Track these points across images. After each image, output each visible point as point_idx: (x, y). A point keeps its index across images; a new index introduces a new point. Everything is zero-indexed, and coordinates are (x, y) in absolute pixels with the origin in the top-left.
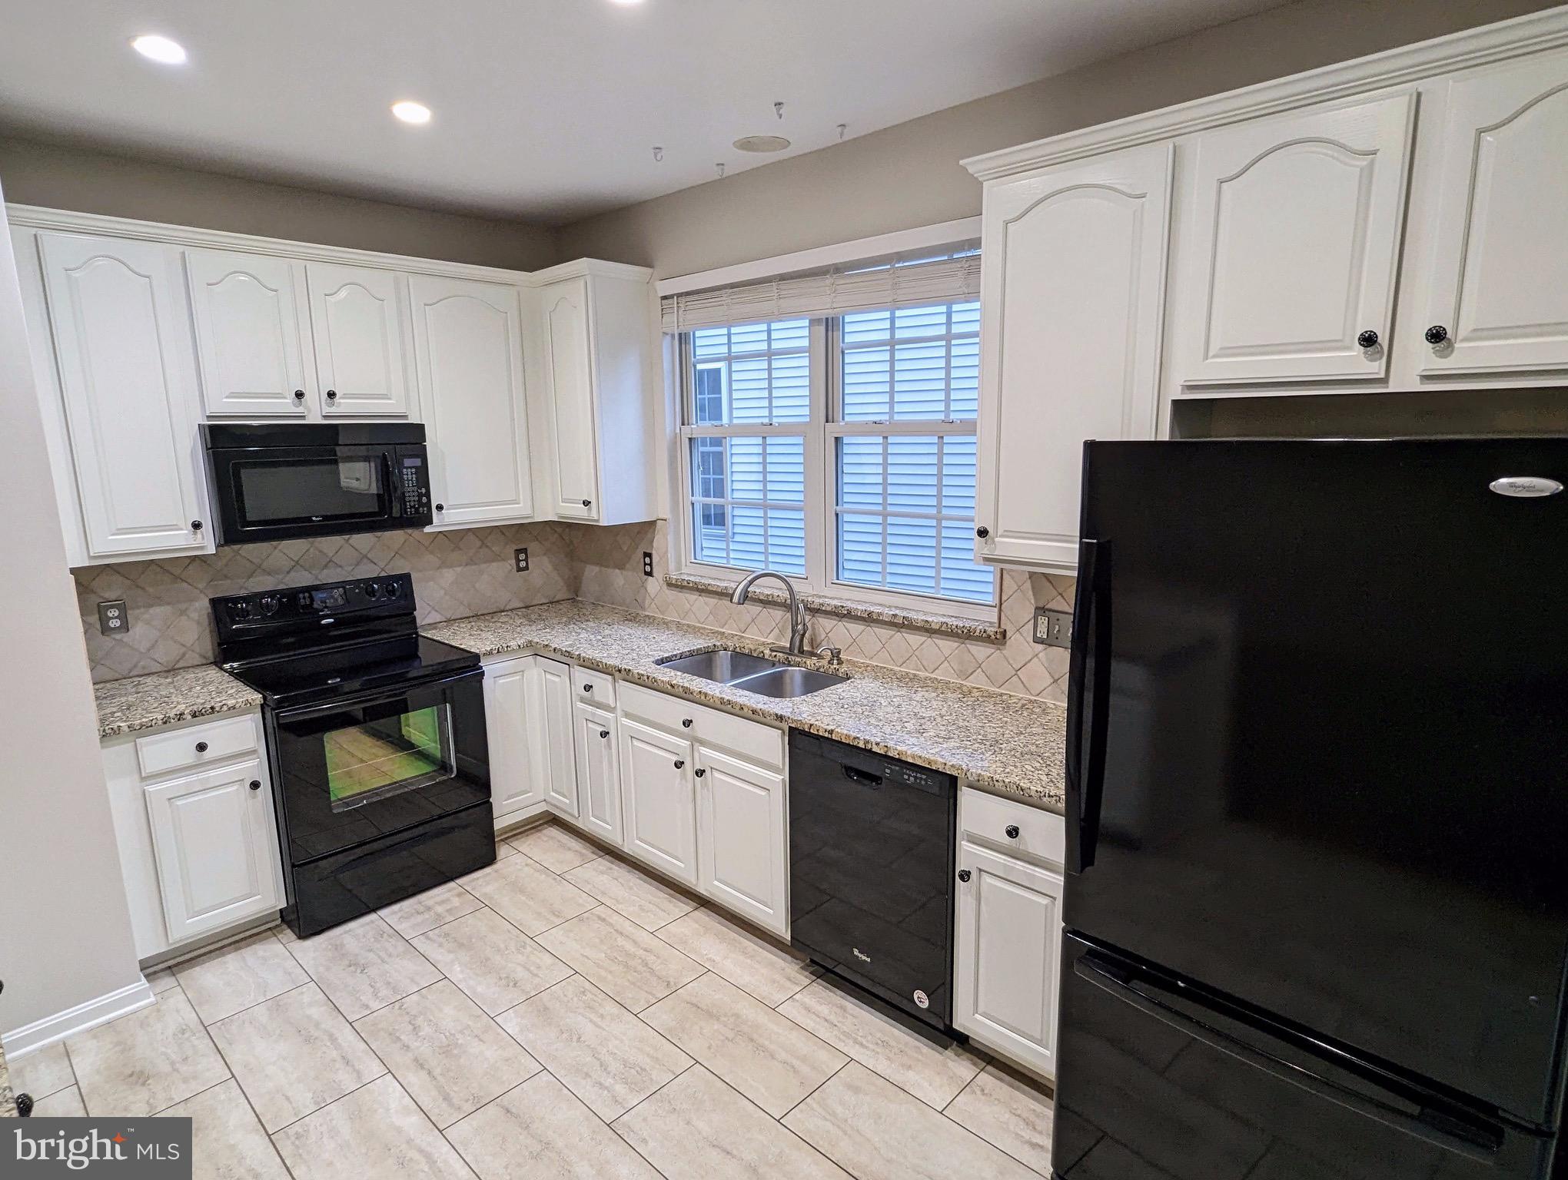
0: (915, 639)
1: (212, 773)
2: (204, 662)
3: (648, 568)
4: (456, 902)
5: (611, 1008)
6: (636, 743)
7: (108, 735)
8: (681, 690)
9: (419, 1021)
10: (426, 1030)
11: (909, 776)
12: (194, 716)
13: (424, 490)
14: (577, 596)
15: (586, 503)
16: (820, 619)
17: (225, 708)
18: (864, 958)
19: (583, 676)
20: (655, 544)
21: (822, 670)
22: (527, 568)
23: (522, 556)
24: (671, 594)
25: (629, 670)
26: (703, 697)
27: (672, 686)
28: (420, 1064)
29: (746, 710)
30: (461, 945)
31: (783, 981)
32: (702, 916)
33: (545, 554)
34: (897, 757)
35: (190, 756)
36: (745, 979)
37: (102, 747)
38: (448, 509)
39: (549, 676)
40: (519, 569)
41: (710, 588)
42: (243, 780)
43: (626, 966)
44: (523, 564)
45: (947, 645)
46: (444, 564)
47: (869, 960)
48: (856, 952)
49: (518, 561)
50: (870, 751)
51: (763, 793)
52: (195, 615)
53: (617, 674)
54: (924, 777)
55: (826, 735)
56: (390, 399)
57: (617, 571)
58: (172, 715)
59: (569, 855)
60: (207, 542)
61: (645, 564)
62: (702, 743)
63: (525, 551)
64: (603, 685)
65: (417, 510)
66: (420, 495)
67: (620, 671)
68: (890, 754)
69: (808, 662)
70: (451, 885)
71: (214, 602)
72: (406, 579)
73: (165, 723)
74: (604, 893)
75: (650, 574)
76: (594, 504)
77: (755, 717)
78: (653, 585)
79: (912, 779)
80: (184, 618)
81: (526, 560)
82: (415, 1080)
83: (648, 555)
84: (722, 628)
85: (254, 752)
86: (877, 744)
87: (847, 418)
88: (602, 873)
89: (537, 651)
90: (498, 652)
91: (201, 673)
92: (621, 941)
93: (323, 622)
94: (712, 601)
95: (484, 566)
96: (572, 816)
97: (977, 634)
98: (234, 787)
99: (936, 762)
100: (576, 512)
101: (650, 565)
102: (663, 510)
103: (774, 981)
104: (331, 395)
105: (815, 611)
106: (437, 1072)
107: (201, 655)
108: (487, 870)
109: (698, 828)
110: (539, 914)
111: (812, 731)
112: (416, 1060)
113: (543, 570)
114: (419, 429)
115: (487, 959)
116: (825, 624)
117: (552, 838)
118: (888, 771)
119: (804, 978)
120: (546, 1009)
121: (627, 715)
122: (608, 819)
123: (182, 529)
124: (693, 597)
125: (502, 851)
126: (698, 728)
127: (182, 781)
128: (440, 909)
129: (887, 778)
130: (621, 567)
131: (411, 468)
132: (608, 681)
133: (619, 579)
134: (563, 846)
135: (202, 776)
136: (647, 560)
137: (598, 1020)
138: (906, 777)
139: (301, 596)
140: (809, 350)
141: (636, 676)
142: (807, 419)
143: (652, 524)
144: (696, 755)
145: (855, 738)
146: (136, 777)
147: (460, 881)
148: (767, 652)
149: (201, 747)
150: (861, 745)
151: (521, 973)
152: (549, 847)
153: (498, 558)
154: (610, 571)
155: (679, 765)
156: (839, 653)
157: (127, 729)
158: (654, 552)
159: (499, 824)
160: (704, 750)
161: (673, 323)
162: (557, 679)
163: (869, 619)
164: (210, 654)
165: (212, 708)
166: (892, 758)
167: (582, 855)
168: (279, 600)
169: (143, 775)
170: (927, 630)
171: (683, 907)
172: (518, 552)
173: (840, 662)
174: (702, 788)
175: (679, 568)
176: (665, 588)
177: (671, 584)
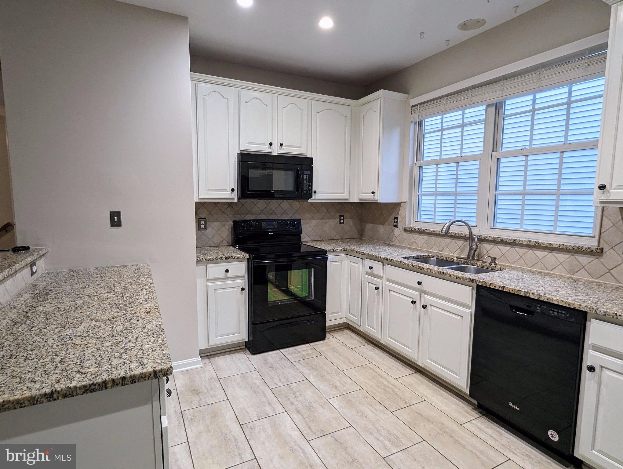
0: (540, 254)
1: (230, 282)
2: (228, 245)
3: (396, 224)
4: (310, 351)
5: (379, 406)
6: (392, 292)
7: (199, 261)
8: (418, 268)
9: (297, 394)
10: (300, 398)
11: (554, 311)
12: (226, 259)
13: (310, 184)
14: (362, 237)
15: (373, 193)
16: (483, 244)
17: (236, 258)
18: (515, 407)
19: (368, 263)
20: (400, 213)
21: (486, 267)
22: (343, 223)
23: (342, 218)
24: (406, 235)
25: (392, 259)
26: (429, 271)
27: (413, 266)
28: (298, 412)
29: (453, 277)
30: (313, 368)
31: (464, 413)
32: (418, 376)
33: (350, 218)
34: (546, 300)
35: (223, 274)
36: (444, 408)
37: (197, 266)
38: (317, 193)
39: (353, 264)
40: (340, 223)
41: (426, 231)
42: (239, 287)
43: (385, 390)
44: (342, 221)
45: (562, 257)
46: (313, 218)
47: (518, 409)
48: (510, 404)
49: (340, 220)
50: (528, 297)
51: (459, 318)
52: (227, 227)
53: (385, 262)
54: (564, 312)
55: (500, 289)
56: (301, 148)
57: (381, 226)
58: (219, 257)
59: (355, 341)
60: (235, 197)
61: (394, 222)
62: (426, 293)
63: (343, 216)
64: (378, 267)
65: (307, 191)
66: (309, 186)
67: (387, 260)
68: (541, 299)
69: (478, 263)
70: (308, 345)
71: (235, 222)
72: (299, 221)
73: (216, 260)
74: (371, 359)
75: (396, 226)
76: (376, 194)
77: (458, 280)
78: (397, 231)
79: (556, 313)
80: (224, 227)
81: (343, 220)
82: (296, 417)
83: (397, 218)
84: (430, 249)
85: (244, 276)
86: (533, 294)
87: (503, 150)
88: (370, 350)
89: (348, 253)
90: (333, 251)
91: (228, 248)
92: (381, 379)
93: (269, 234)
94: (426, 237)
95: (327, 220)
96: (358, 325)
97: (584, 249)
98: (236, 289)
99: (573, 304)
100: (368, 197)
101: (397, 222)
102: (405, 198)
103: (460, 412)
104: (281, 145)
105: (482, 240)
106: (305, 416)
107: (228, 242)
108: (322, 342)
109: (421, 334)
110: (345, 362)
111: (491, 287)
112: (296, 409)
113: (349, 224)
114: (311, 159)
115: (324, 376)
116: (486, 247)
117: (348, 334)
118: (538, 308)
119: (475, 414)
120: (350, 400)
121: (388, 280)
122: (375, 327)
123: (228, 191)
124: (416, 236)
125: (328, 336)
126: (425, 287)
127: (219, 283)
128: (304, 353)
129: (537, 312)
130: (383, 224)
131: (307, 174)
132: (380, 264)
133: (381, 229)
134: (352, 337)
135: (226, 282)
136: (396, 220)
137: (374, 410)
138: (551, 312)
139: (263, 223)
140: (485, 120)
141: (395, 262)
142: (482, 152)
143: (398, 204)
144: (422, 299)
145: (518, 291)
146: (205, 278)
147: (311, 344)
148: (455, 259)
149: (227, 271)
150: (522, 294)
151: (338, 384)
152: (346, 337)
153: (332, 218)
154: (377, 226)
155: (413, 302)
156: (495, 259)
157: (205, 260)
158: (399, 217)
159: (328, 324)
160: (426, 296)
161: (416, 117)
162: (356, 265)
163: (514, 243)
164: (231, 243)
165: (232, 257)
166: (543, 302)
167: (360, 342)
168: (255, 223)
169: (208, 279)
170: (550, 248)
171: (408, 371)
172: (340, 216)
173: (496, 264)
174: (425, 314)
175: (410, 224)
176: (403, 232)
177: (406, 230)
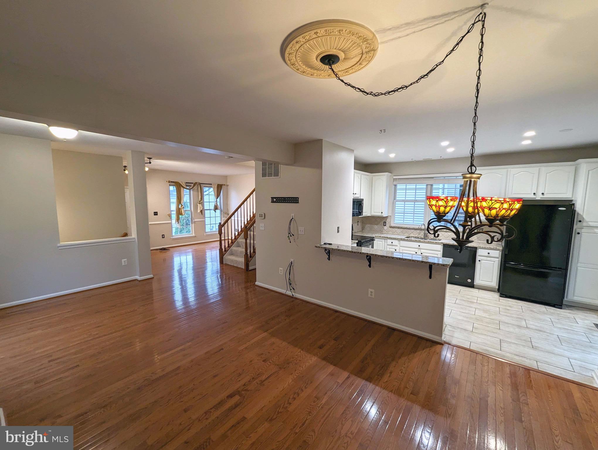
15: (382, 213)
19: (389, 241)
20: (387, 220)
27: (416, 240)
29: (434, 243)
39: (378, 242)
41: (402, 227)
47: (459, 277)
48: (456, 276)
61: (384, 224)
64: (396, 242)
67: (402, 239)
94: (402, 230)
100: (379, 214)
102: (390, 214)
111: (449, 244)
124: (396, 229)
126: (421, 247)
129: (464, 249)
130: (377, 225)
133: (376, 227)
143: (388, 217)
154: (373, 225)
160: (421, 250)
161: (394, 183)
162: (381, 242)
175: (393, 224)
176: (389, 228)
177: (391, 227)
